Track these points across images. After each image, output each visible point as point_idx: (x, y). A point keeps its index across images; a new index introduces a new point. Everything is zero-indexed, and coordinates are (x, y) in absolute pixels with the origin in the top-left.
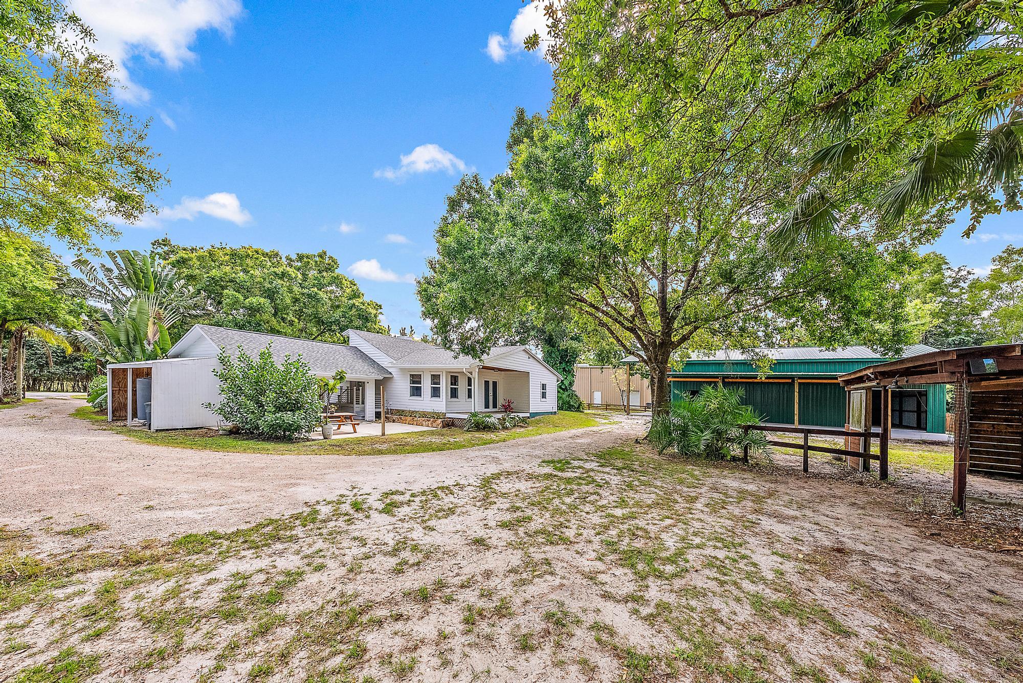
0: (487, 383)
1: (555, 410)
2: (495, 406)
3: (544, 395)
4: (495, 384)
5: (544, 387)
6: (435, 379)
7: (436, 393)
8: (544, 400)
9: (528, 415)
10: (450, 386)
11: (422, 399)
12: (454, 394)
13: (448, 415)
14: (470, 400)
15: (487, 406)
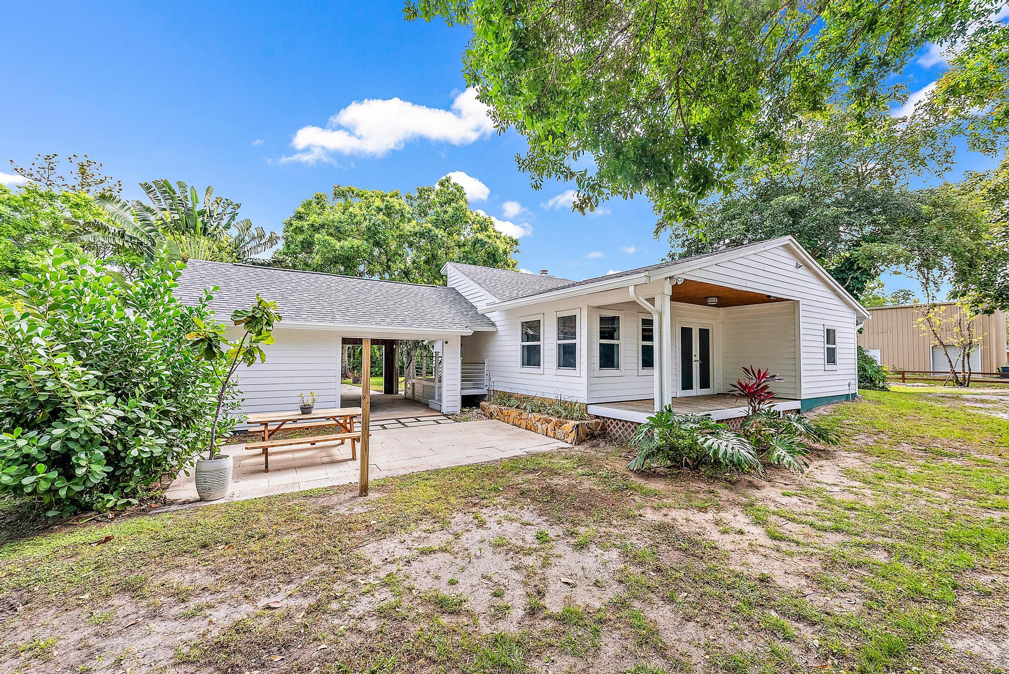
0: (686, 333)
1: (854, 389)
2: (705, 383)
3: (831, 357)
4: (704, 334)
5: (830, 335)
6: (567, 325)
7: (567, 356)
8: (831, 367)
9: (797, 405)
10: (597, 341)
11: (540, 371)
12: (608, 358)
13: (594, 410)
14: (647, 371)
15: (687, 384)
